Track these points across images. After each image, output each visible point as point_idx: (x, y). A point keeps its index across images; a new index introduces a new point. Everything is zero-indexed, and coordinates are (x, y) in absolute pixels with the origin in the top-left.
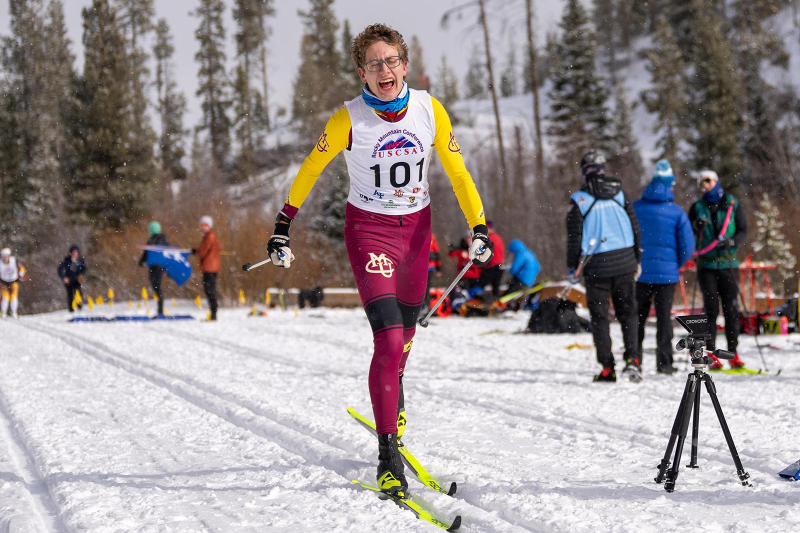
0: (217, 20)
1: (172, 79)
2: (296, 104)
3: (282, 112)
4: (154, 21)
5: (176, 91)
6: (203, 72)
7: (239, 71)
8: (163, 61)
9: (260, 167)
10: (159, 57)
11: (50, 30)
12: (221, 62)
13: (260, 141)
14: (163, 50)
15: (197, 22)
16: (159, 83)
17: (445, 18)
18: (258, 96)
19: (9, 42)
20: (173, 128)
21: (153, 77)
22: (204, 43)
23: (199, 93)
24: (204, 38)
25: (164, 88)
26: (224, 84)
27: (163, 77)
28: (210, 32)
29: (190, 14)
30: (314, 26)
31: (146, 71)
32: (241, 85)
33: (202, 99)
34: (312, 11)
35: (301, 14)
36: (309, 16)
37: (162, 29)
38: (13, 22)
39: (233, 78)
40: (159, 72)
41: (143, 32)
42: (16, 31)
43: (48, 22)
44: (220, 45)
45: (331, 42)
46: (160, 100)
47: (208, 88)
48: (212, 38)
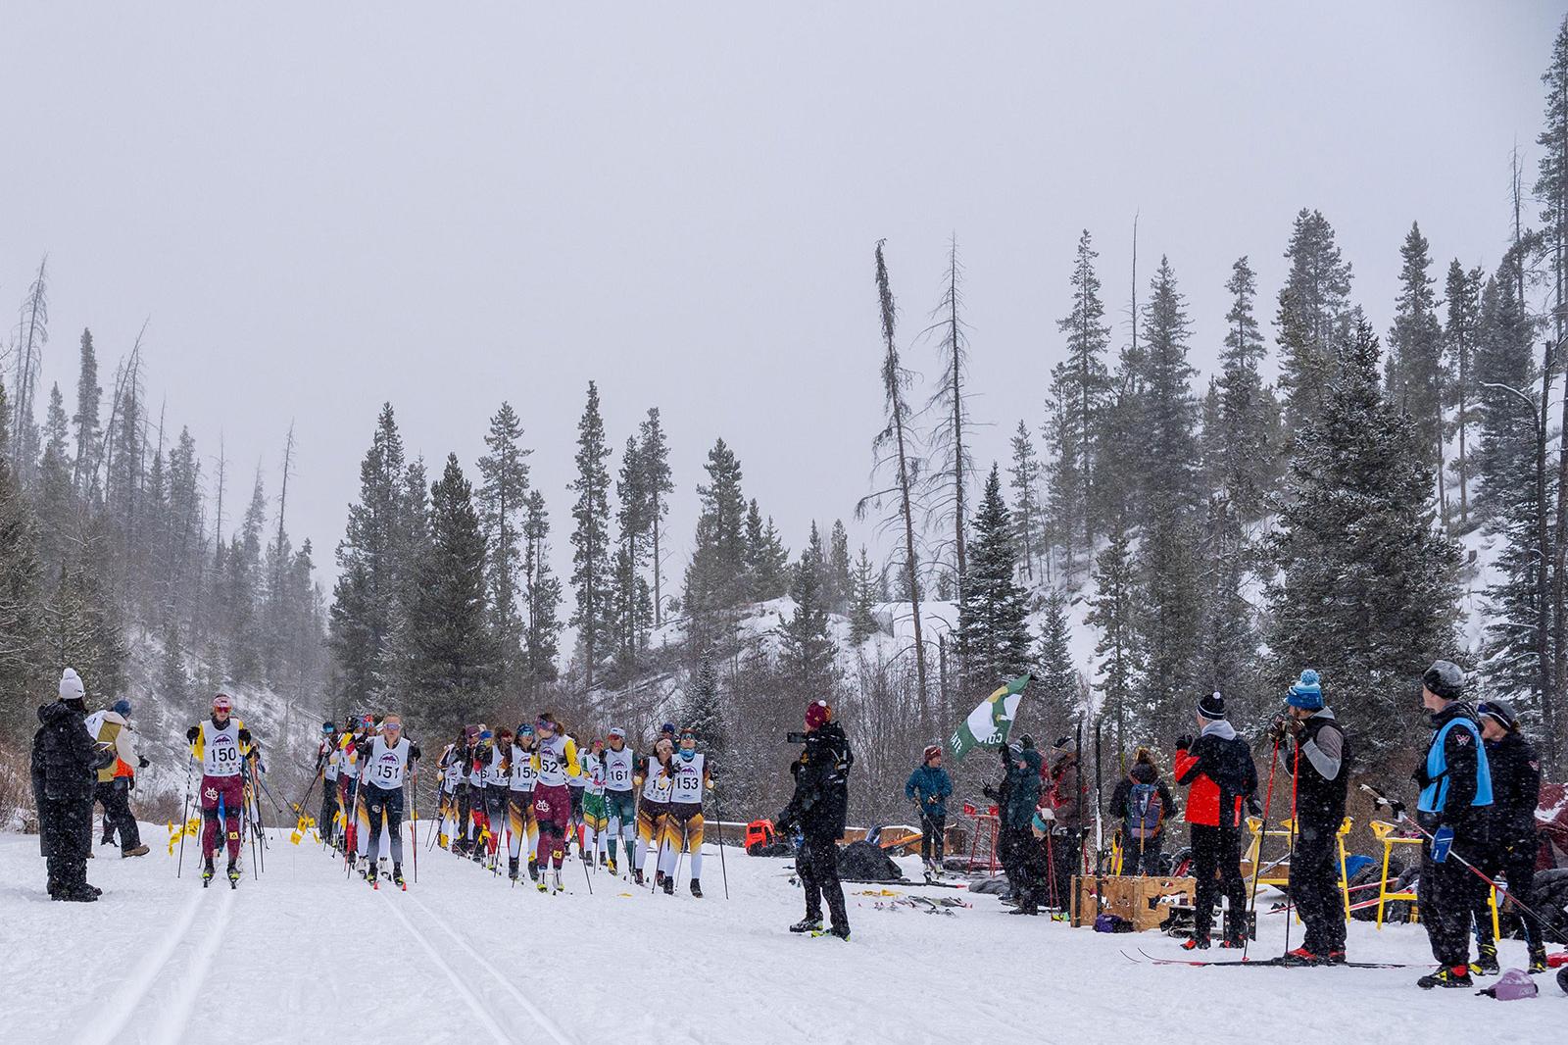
0: (600, 495)
1: (544, 562)
2: (688, 596)
3: (674, 606)
4: (527, 494)
5: (548, 576)
6: (579, 556)
7: (622, 556)
8: (535, 543)
9: (644, 671)
10: (531, 537)
11: (407, 500)
12: (603, 545)
13: (644, 640)
14: (537, 528)
15: (576, 497)
16: (529, 567)
17: (861, 504)
18: (644, 587)
19: (356, 510)
20: (543, 620)
21: (523, 560)
22: (582, 524)
23: (574, 581)
24: (584, 516)
25: (534, 573)
26: (604, 572)
27: (535, 561)
28: (590, 510)
29: (569, 486)
30: (716, 506)
31: (515, 553)
32: (625, 572)
33: (578, 587)
34: (714, 487)
35: (701, 490)
36: (710, 494)
37: (536, 502)
38: (365, 490)
39: (615, 565)
40: (530, 553)
41: (513, 506)
42: (369, 501)
43: (404, 491)
44: (601, 524)
45: (735, 524)
46: (529, 586)
47: (586, 574)
48: (593, 515)
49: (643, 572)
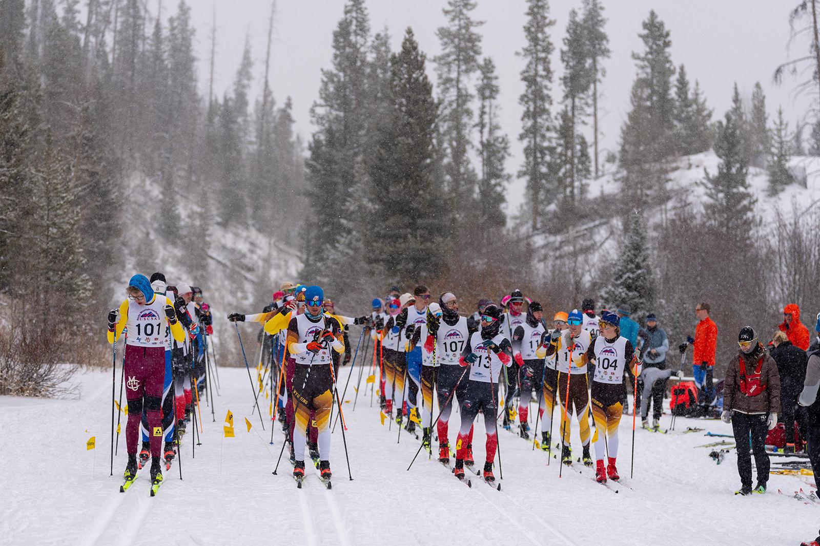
0: (545, 61)
1: (495, 121)
2: (624, 151)
3: (611, 159)
4: (480, 60)
5: (499, 133)
6: (527, 115)
7: (564, 116)
8: (487, 103)
9: (583, 217)
10: (484, 98)
11: (373, 66)
12: (547, 106)
13: (583, 189)
14: (488, 90)
15: (523, 63)
16: (482, 125)
17: (779, 71)
18: (583, 143)
19: (330, 76)
20: (494, 172)
21: (476, 119)
22: (529, 87)
23: (522, 137)
24: (530, 80)
25: (486, 130)
26: (548, 129)
27: (486, 118)
28: (536, 74)
29: (517, 54)
30: (649, 70)
31: (469, 113)
32: (566, 131)
33: (525, 143)
34: (647, 54)
35: (635, 56)
36: (643, 59)
37: (488, 68)
38: (336, 56)
39: (558, 123)
40: (483, 113)
41: (467, 71)
42: (340, 66)
43: (371, 57)
44: (546, 87)
45: (666, 87)
46: (482, 143)
47: (533, 131)
48: (539, 79)
49: (583, 130)
